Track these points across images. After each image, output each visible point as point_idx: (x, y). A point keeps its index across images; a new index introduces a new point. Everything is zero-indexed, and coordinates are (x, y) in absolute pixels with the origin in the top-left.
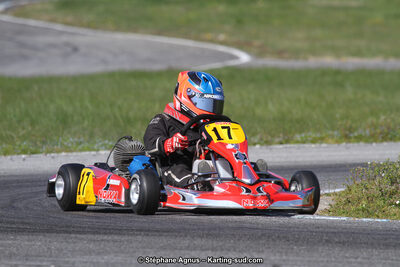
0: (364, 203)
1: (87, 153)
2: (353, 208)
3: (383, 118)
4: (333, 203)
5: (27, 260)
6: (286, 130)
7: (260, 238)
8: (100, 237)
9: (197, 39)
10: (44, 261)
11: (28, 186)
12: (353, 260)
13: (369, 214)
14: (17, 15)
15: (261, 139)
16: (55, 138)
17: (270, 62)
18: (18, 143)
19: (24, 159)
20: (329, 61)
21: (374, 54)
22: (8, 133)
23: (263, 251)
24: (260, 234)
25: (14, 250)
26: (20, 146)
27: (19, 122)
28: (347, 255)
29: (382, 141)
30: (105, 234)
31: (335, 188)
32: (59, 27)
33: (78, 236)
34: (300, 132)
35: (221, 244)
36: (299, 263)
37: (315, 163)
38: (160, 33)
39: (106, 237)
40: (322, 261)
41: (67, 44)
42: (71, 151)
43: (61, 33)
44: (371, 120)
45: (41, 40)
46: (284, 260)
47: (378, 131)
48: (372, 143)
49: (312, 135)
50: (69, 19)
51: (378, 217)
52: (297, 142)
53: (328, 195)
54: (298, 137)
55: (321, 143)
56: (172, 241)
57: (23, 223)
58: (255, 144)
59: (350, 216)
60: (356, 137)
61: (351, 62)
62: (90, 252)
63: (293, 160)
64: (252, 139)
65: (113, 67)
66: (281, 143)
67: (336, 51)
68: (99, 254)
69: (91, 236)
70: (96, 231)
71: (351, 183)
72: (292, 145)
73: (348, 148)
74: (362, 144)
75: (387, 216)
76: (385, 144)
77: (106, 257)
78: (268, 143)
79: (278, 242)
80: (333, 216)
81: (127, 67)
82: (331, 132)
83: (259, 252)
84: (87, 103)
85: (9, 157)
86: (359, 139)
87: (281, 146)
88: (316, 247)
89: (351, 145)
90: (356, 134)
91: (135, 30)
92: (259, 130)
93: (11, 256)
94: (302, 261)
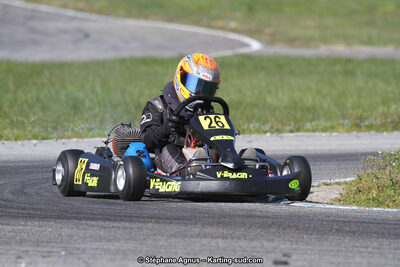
0: (374, 193)
1: (98, 139)
2: (364, 197)
3: (394, 107)
4: (344, 192)
5: (38, 246)
6: (297, 118)
7: (270, 226)
8: (111, 224)
9: (209, 26)
10: (53, 247)
11: (39, 172)
12: (364, 250)
13: (379, 204)
15: (272, 127)
16: (66, 124)
17: (281, 50)
18: (29, 128)
19: (35, 145)
20: (340, 49)
21: (385, 43)
22: (20, 119)
23: (273, 240)
24: (270, 223)
25: (25, 236)
26: (31, 131)
27: (31, 107)
28: (358, 245)
29: (392, 131)
30: (116, 220)
31: (346, 177)
32: (71, 13)
33: (89, 222)
34: (311, 121)
35: (231, 232)
36: (309, 252)
37: (325, 152)
38: (171, 19)
39: (116, 224)
40: (333, 251)
41: (79, 30)
42: (82, 137)
43: (73, 19)
44: (381, 109)
45: (52, 25)
46: (295, 249)
47: (389, 120)
48: (382, 132)
49: (323, 123)
50: (81, 5)
51: (388, 206)
52: (308, 131)
53: (338, 183)
54: (308, 125)
55: (331, 132)
56: (182, 228)
57: (34, 209)
58: (266, 132)
59: (360, 205)
60: (367, 127)
61: (362, 51)
62: (100, 239)
63: (304, 148)
64: (263, 127)
65: (125, 54)
66: (292, 131)
67: (347, 39)
68: (109, 241)
69: (100, 223)
70: (106, 218)
71: (361, 173)
72: (302, 134)
73: (358, 137)
74: (372, 132)
75: (397, 206)
76: (396, 133)
77: (116, 244)
78: (279, 131)
79: (288, 230)
80: (343, 205)
81: (139, 53)
82: (342, 122)
83: (269, 240)
84: (98, 90)
85: (20, 142)
86: (370, 128)
87: (292, 134)
88: (326, 237)
89: (361, 134)
90: (367, 123)
91: (146, 17)
92: (270, 118)
93: (22, 242)
94: (312, 250)
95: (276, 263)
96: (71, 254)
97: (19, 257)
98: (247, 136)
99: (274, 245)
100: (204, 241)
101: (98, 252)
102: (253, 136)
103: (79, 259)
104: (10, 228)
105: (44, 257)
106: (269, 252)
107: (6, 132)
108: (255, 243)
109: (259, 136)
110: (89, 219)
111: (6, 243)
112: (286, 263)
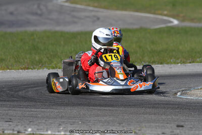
6: (193, 56)
7: (176, 109)
8: (103, 108)
9: (154, 13)
10: (76, 119)
14: (72, 3)
15: (181, 61)
17: (187, 24)
23: (178, 115)
24: (176, 107)
25: (64, 114)
32: (91, 8)
33: (93, 107)
34: (199, 58)
38: (137, 11)
39: (106, 108)
41: (94, 16)
43: (92, 11)
45: (83, 14)
46: (187, 119)
50: (96, 4)
52: (198, 62)
54: (198, 60)
56: (136, 110)
58: (178, 63)
62: (98, 116)
63: (195, 70)
64: (177, 61)
66: (190, 63)
68: (102, 116)
69: (99, 108)
72: (195, 64)
77: (105, 118)
78: (184, 63)
79: (185, 111)
83: (175, 115)
87: (190, 64)
91: (126, 10)
92: (180, 56)
93: (62, 117)
94: (195, 120)
95: (178, 126)
96: (84, 123)
97: (60, 125)
98: (169, 65)
99: (178, 117)
100: (145, 116)
101: (96, 122)
102: (172, 65)
103: (87, 125)
104: (57, 111)
105: (71, 124)
106: (175, 121)
107: (59, 65)
108: (169, 117)
109: (175, 65)
110: (94, 106)
111: (55, 118)
112: (182, 126)
